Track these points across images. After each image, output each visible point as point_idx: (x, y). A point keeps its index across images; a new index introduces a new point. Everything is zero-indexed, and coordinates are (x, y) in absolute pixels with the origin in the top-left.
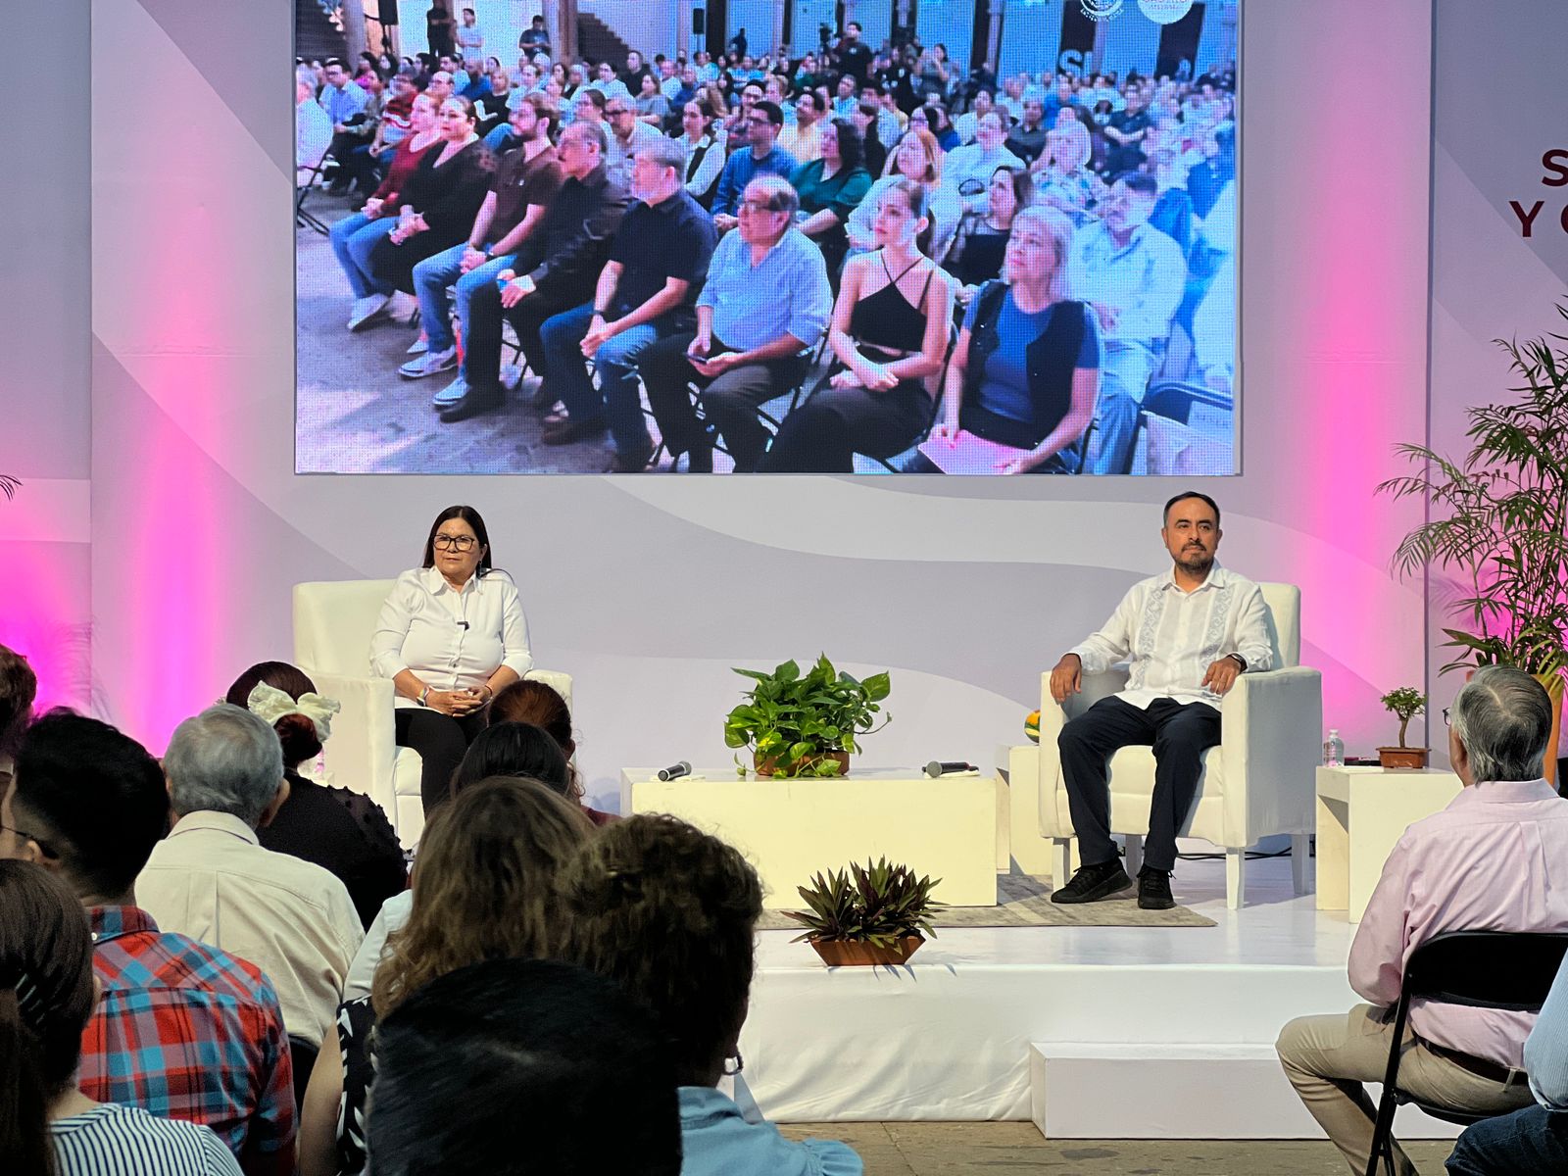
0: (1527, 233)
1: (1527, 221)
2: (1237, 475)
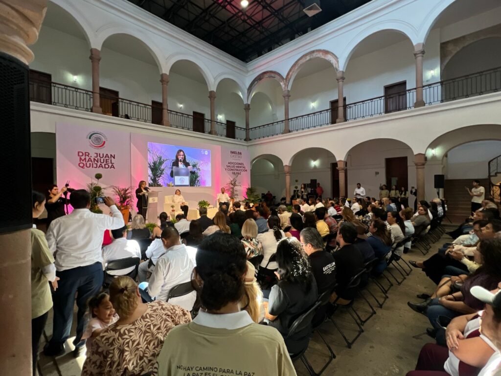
0: (226, 170)
2: (212, 186)
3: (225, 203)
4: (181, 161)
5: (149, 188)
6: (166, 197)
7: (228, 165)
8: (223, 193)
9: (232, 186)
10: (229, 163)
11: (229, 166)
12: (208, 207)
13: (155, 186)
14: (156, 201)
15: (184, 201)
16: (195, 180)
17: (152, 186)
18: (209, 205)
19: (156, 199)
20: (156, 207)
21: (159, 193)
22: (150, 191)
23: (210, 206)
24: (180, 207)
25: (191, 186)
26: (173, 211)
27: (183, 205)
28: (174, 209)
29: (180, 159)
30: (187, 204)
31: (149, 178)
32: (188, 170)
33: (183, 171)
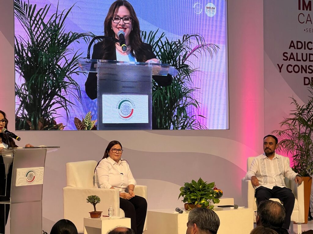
0: (280, 72)
1: (280, 69)
2: (229, 129)
3: (276, 192)
4: (122, 40)
5: (16, 133)
6: (72, 166)
7: (289, 51)
8: (269, 154)
9: (303, 129)
10: (292, 45)
11: (292, 57)
12: (216, 205)
13: (36, 129)
14: (39, 180)
15: (132, 181)
16: (172, 107)
17: (27, 128)
18: (219, 195)
19: (39, 172)
20: (40, 201)
21: (49, 151)
22: (20, 145)
23: (223, 201)
24: (117, 203)
25: (155, 127)
26: (95, 214)
27: (128, 196)
28: (99, 207)
29: (118, 32)
30: (141, 191)
31: (18, 100)
32: (147, 70)
33: (131, 76)
